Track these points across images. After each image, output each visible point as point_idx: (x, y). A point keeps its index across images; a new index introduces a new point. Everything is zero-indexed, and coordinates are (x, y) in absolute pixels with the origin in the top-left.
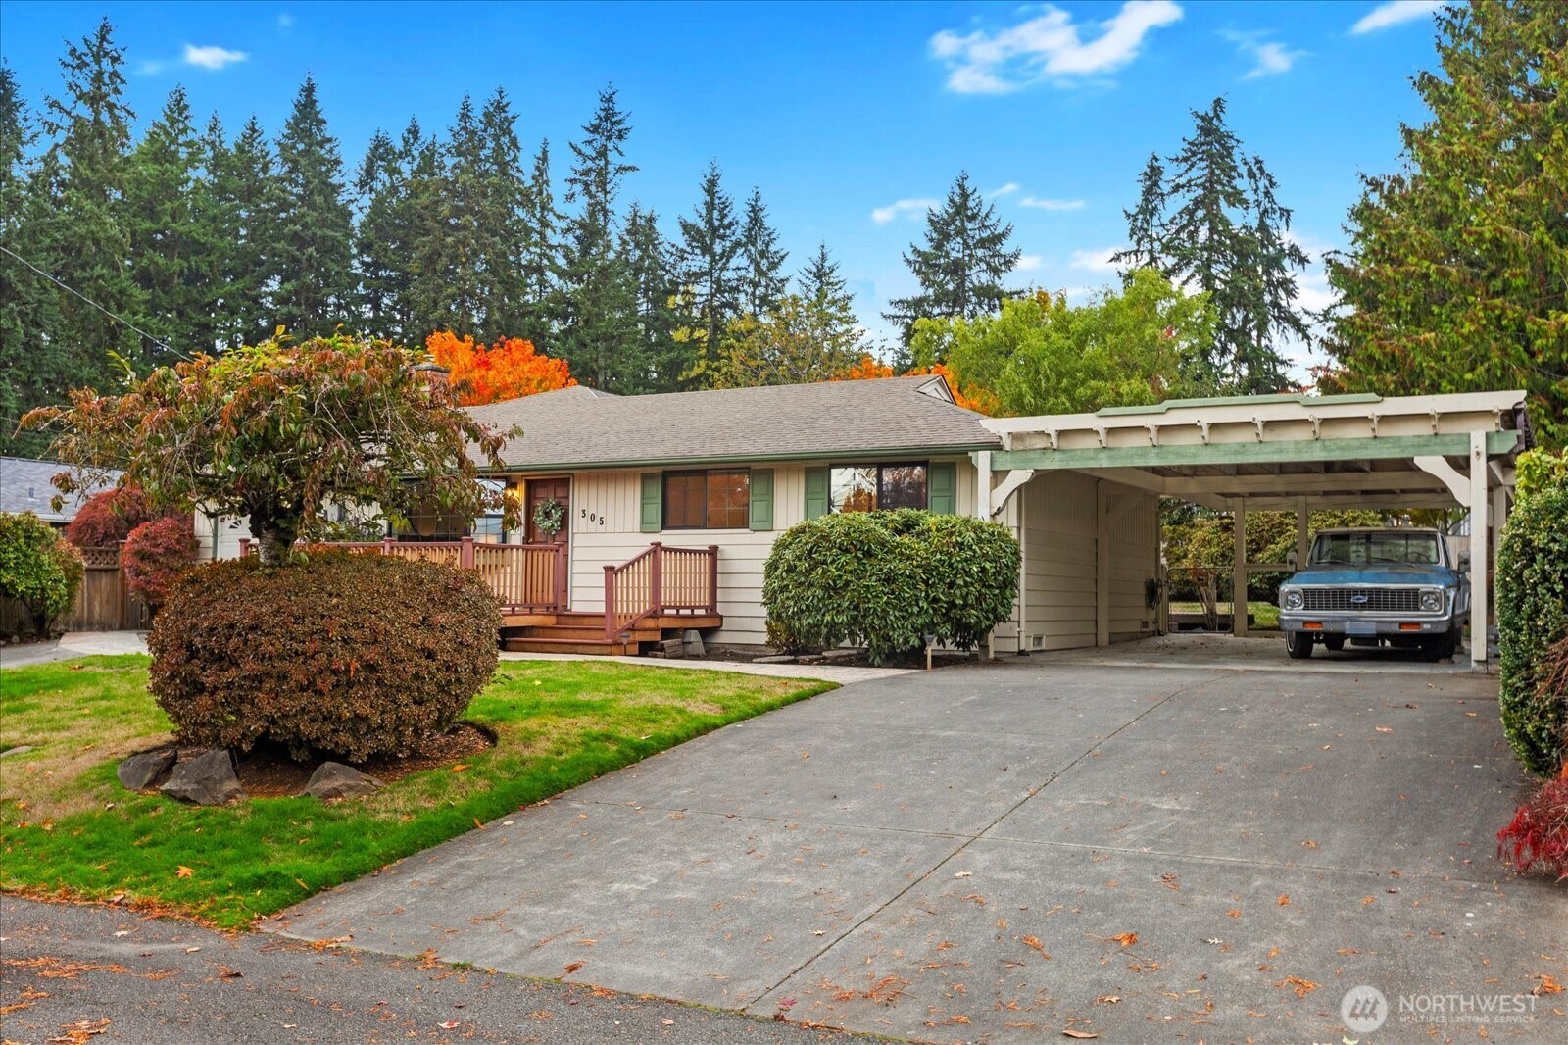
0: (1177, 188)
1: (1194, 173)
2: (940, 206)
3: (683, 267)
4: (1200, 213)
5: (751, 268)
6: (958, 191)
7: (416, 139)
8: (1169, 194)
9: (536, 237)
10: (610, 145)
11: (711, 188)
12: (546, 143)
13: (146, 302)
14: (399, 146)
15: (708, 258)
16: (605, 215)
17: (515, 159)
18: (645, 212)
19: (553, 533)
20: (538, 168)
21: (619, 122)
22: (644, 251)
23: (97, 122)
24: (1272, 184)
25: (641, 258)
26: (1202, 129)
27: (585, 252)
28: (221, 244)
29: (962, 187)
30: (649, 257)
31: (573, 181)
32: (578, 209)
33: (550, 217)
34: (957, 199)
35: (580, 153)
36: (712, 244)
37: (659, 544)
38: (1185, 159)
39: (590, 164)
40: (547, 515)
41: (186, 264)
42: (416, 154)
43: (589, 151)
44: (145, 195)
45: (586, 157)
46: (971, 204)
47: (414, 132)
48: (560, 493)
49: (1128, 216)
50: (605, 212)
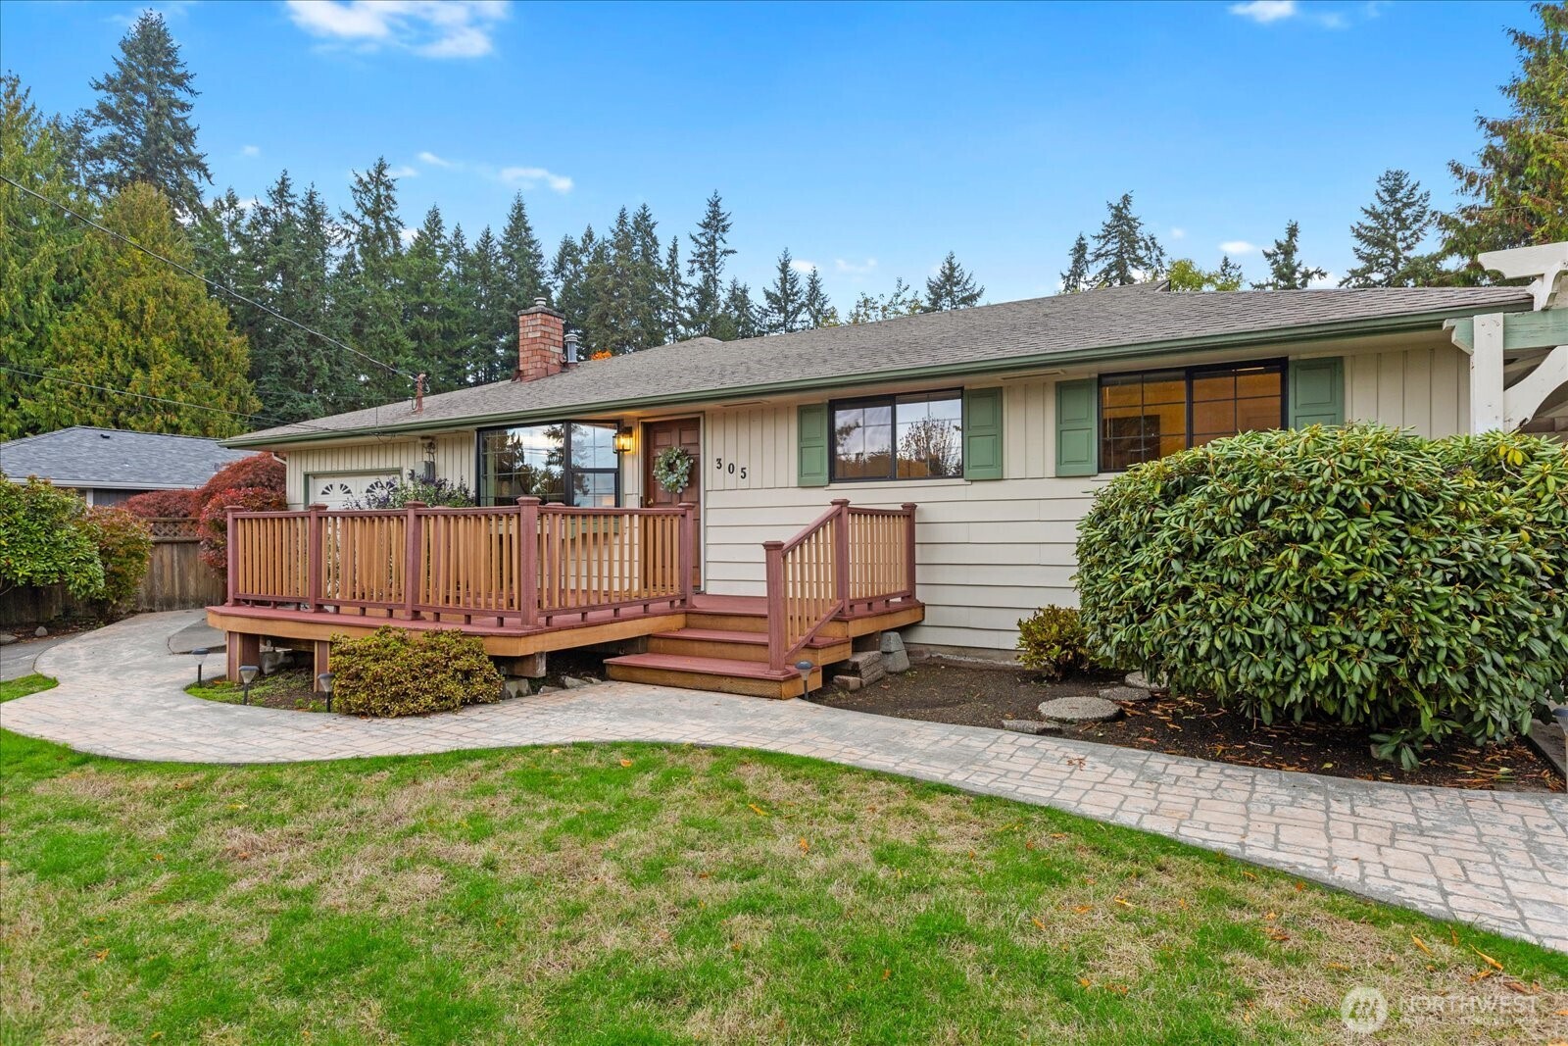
0: (1098, 256)
1: (1109, 247)
2: (936, 274)
3: (767, 321)
4: (1114, 274)
5: (812, 321)
6: (947, 266)
7: (591, 240)
8: (1093, 261)
9: (670, 303)
10: (717, 236)
11: (784, 268)
12: (676, 239)
13: (415, 349)
14: (579, 244)
15: (783, 315)
16: (715, 283)
17: (656, 252)
18: (741, 285)
19: (680, 491)
20: (670, 256)
21: (723, 220)
22: (741, 311)
23: (378, 228)
24: (1162, 254)
25: (739, 316)
26: (1115, 216)
27: (702, 309)
28: (464, 311)
29: (950, 263)
30: (744, 315)
31: (693, 262)
32: (697, 280)
33: (680, 288)
34: (947, 271)
35: (697, 242)
36: (786, 304)
37: (844, 503)
38: (1104, 237)
39: (704, 249)
40: (671, 467)
41: (441, 325)
42: (591, 250)
43: (703, 240)
44: (413, 279)
45: (701, 245)
46: (957, 274)
47: (589, 236)
48: (687, 438)
49: (1064, 277)
50: (715, 281)
